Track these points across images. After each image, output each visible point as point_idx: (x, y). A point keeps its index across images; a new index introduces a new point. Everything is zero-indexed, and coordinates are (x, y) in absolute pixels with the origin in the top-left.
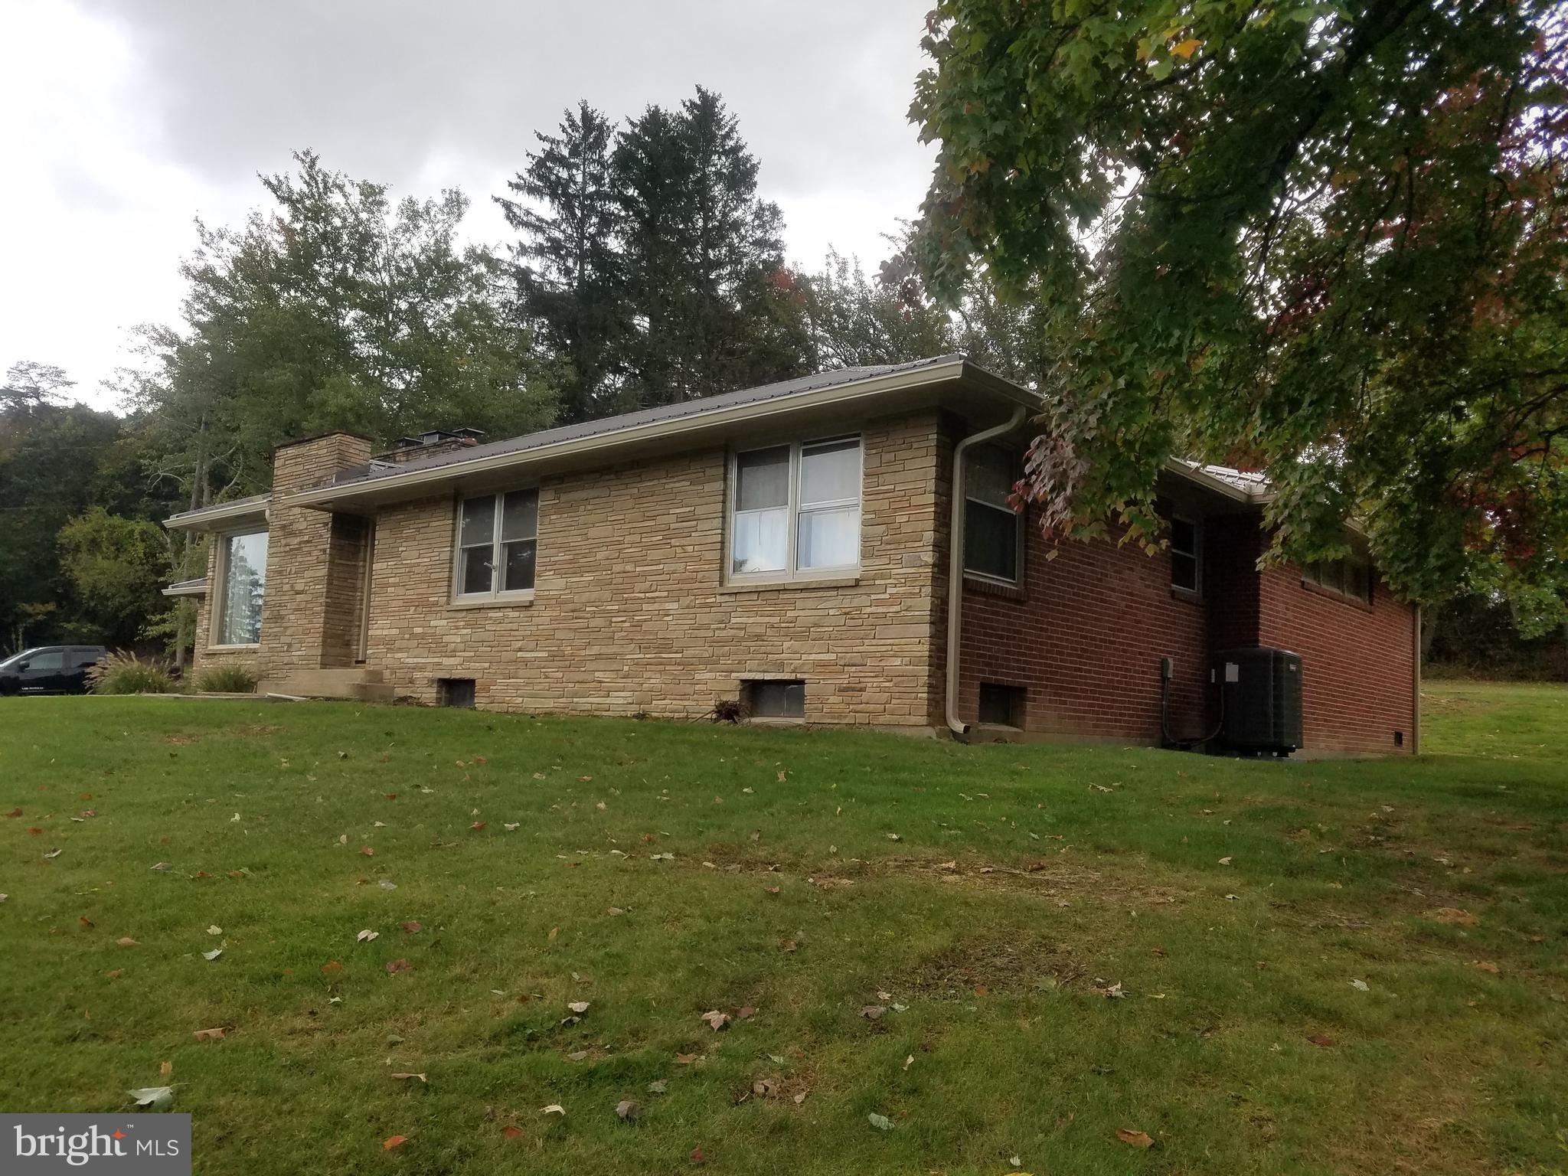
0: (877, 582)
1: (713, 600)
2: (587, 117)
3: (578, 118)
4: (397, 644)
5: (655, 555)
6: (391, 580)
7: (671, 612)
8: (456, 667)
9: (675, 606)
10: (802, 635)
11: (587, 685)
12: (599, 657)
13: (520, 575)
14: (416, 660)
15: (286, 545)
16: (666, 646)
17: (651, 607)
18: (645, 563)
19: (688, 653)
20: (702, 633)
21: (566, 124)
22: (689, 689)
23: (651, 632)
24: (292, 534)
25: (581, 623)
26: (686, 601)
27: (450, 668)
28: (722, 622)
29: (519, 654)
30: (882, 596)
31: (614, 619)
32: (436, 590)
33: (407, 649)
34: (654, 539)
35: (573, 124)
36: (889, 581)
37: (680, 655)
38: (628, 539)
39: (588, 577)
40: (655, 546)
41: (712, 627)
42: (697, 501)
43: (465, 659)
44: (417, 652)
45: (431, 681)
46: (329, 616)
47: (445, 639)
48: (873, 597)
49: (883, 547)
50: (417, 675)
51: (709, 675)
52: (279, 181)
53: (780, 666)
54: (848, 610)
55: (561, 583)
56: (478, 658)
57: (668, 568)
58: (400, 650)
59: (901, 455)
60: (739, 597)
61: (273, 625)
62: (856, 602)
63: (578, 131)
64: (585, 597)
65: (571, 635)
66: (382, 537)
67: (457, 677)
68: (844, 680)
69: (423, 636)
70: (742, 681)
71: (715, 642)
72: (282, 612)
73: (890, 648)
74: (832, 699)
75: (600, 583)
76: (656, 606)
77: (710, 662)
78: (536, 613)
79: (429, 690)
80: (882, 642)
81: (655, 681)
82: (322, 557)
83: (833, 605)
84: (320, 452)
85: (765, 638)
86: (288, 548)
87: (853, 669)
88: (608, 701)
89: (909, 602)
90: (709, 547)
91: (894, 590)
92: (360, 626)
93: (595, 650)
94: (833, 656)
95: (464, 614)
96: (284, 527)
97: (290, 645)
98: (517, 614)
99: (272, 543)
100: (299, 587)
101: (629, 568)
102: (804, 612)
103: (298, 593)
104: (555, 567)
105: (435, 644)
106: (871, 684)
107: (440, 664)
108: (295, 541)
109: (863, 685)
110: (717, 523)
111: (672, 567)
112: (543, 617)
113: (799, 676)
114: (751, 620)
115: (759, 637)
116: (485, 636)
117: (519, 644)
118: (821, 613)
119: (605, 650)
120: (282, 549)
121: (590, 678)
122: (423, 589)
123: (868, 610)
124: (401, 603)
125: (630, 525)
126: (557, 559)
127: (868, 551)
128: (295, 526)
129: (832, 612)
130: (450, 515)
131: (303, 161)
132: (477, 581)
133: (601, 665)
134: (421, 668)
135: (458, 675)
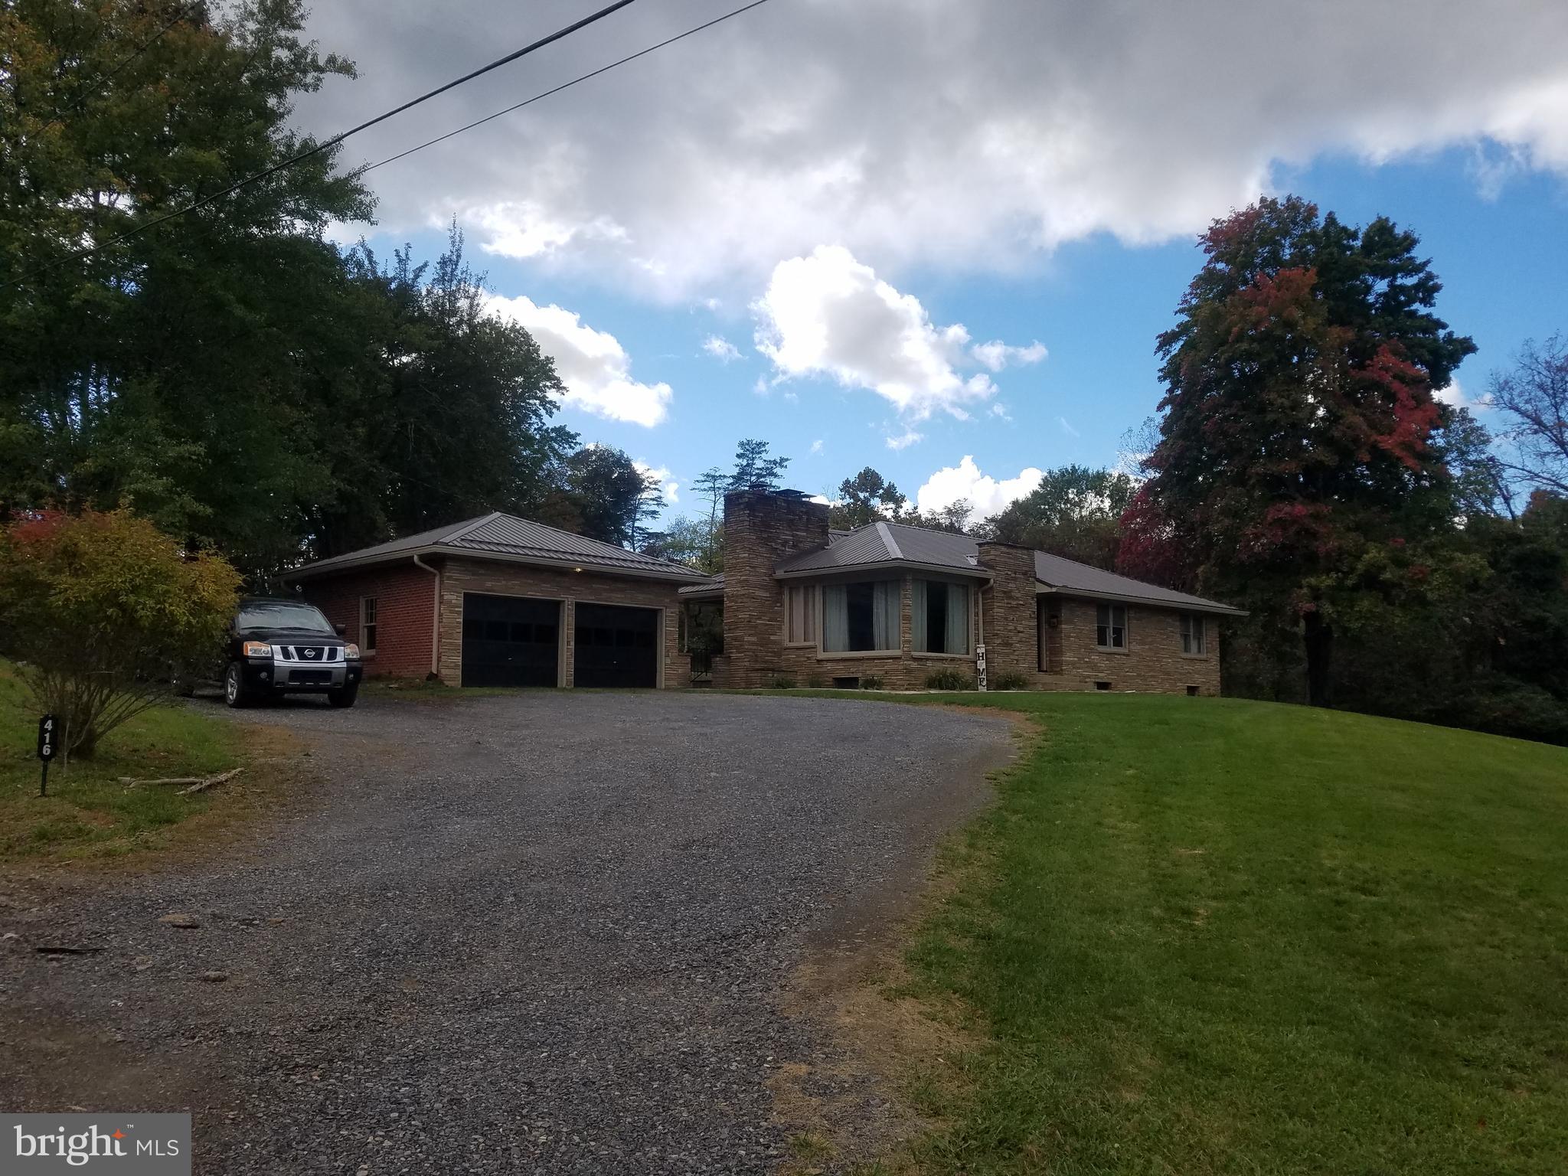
4: (1078, 665)
5: (1165, 642)
6: (1071, 635)
8: (1103, 677)
9: (1171, 661)
10: (1199, 673)
11: (1149, 686)
12: (1152, 676)
13: (1118, 643)
14: (1087, 673)
16: (1168, 674)
18: (1162, 645)
20: (1178, 670)
22: (1175, 689)
23: (1165, 669)
24: (1011, 598)
25: (1145, 663)
27: (1102, 678)
28: (1182, 667)
29: (1126, 673)
31: (1155, 663)
33: (1082, 668)
34: (1164, 637)
37: (1173, 677)
38: (1156, 635)
39: (1147, 647)
40: (1164, 639)
41: (1180, 669)
42: (1174, 627)
43: (1108, 674)
44: (1086, 669)
45: (1094, 683)
47: (1098, 665)
50: (1088, 680)
51: (1180, 684)
55: (1139, 647)
56: (1112, 674)
57: (1168, 648)
58: (1079, 668)
60: (1185, 660)
64: (1146, 654)
65: (1143, 668)
66: (1064, 613)
69: (1089, 663)
70: (1187, 686)
71: (1181, 674)
72: (1009, 642)
75: (1150, 650)
76: (1166, 660)
77: (1180, 680)
78: (1131, 658)
79: (1095, 687)
81: (1167, 685)
82: (1032, 616)
83: (1204, 665)
84: (1023, 557)
85: (1191, 673)
86: (1010, 606)
89: (1217, 666)
90: (1178, 643)
93: (1151, 674)
95: (1106, 655)
96: (1005, 592)
97: (1017, 660)
98: (1125, 657)
100: (1020, 628)
101: (1157, 646)
103: (1019, 632)
104: (1137, 641)
105: (1094, 667)
107: (1097, 676)
108: (1014, 603)
110: (1179, 635)
111: (1170, 648)
112: (1134, 660)
113: (1199, 685)
116: (1115, 665)
117: (1127, 670)
119: (1154, 674)
120: (1005, 605)
121: (1150, 683)
122: (1087, 641)
124: (1079, 646)
125: (1157, 630)
126: (1137, 638)
128: (1013, 594)
130: (1095, 610)
132: (1102, 641)
133: (1153, 679)
134: (1090, 677)
135: (1105, 680)
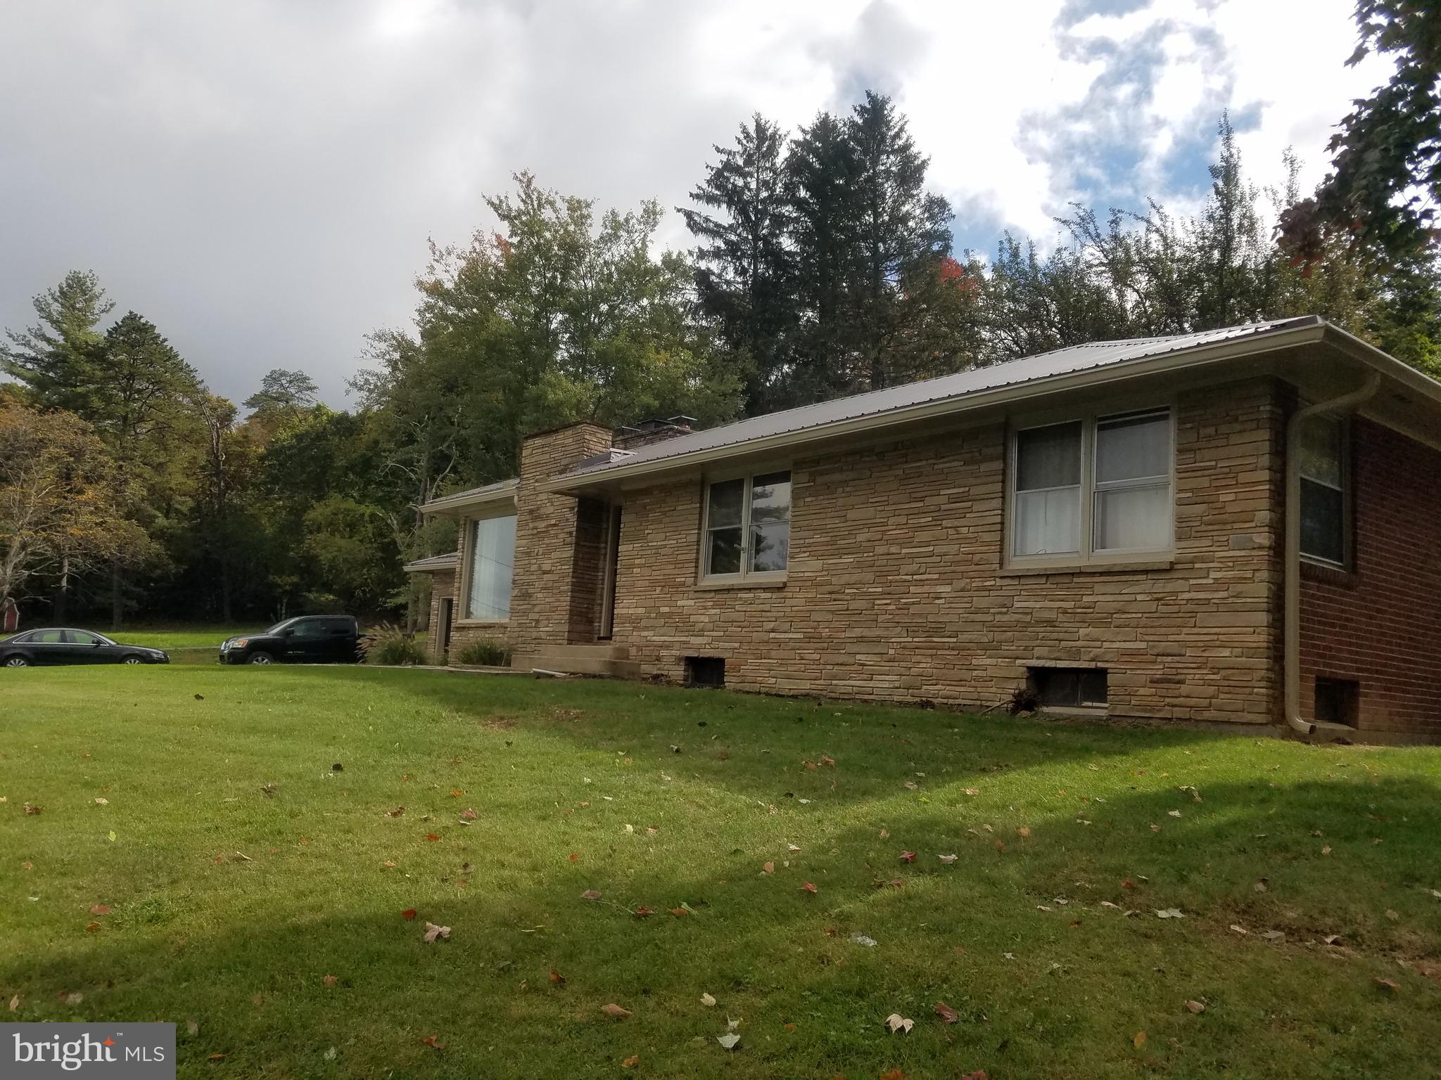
0: (1197, 566)
1: (993, 583)
2: (760, 129)
3: (752, 130)
4: (643, 623)
5: (924, 536)
6: (637, 561)
7: (943, 595)
8: (702, 646)
9: (948, 588)
10: (1104, 621)
11: (848, 668)
12: (861, 639)
14: (663, 638)
15: (534, 528)
16: (938, 630)
17: (919, 590)
18: (912, 545)
19: (962, 637)
20: (979, 617)
21: (741, 136)
22: (967, 675)
23: (920, 615)
24: (539, 518)
25: (840, 605)
26: (962, 584)
27: (698, 647)
28: (1004, 606)
29: (772, 635)
30: (1204, 581)
31: (877, 602)
32: (684, 571)
33: (653, 628)
34: (923, 520)
35: (747, 136)
36: (1212, 565)
37: (955, 640)
38: (892, 520)
39: (848, 559)
41: (992, 611)
42: (972, 481)
43: (719, 639)
44: (662, 631)
45: (679, 659)
46: (576, 594)
47: (692, 619)
48: (1192, 582)
49: (1203, 528)
50: (663, 653)
51: (989, 661)
52: (501, 201)
53: (1075, 654)
54: (1161, 595)
55: (818, 564)
56: (728, 637)
57: (938, 550)
58: (646, 628)
59: (1224, 429)
60: (1022, 581)
61: (522, 603)
62: (1170, 587)
63: (752, 142)
64: (845, 579)
65: (830, 617)
66: (628, 522)
67: (706, 656)
68: (1157, 671)
69: (670, 615)
70: (1028, 668)
72: (530, 591)
73: (1215, 637)
74: (1142, 691)
75: (859, 566)
76: (926, 589)
77: (990, 648)
78: (790, 595)
79: (676, 667)
80: (1205, 631)
81: (926, 665)
82: (569, 540)
83: (1141, 590)
84: (566, 441)
85: (1057, 624)
86: (535, 531)
87: (1169, 659)
88: (871, 684)
89: (1239, 588)
90: (987, 529)
91: (1219, 575)
92: (601, 605)
93: (857, 632)
94: (1143, 645)
95: (712, 594)
96: (531, 512)
97: (537, 621)
98: (769, 595)
99: (520, 526)
100: (546, 567)
101: (893, 549)
102: (1104, 596)
103: (545, 573)
104: (810, 549)
105: (684, 624)
106: (1193, 676)
107: (685, 643)
108: (542, 525)
109: (1182, 677)
110: (997, 503)
111: (944, 549)
112: (797, 600)
113: (1100, 665)
114: (1038, 605)
115: (1051, 623)
116: (734, 616)
117: (772, 625)
118: (1126, 598)
119: (866, 632)
120: (530, 532)
121: (851, 660)
122: (669, 569)
123: (1186, 596)
124: (647, 583)
125: (894, 507)
126: (811, 541)
127: (1183, 531)
128: (542, 511)
129: (1139, 597)
130: (697, 498)
131: (520, 180)
132: (724, 561)
133: (863, 648)
134: (668, 646)
135: (707, 653)
